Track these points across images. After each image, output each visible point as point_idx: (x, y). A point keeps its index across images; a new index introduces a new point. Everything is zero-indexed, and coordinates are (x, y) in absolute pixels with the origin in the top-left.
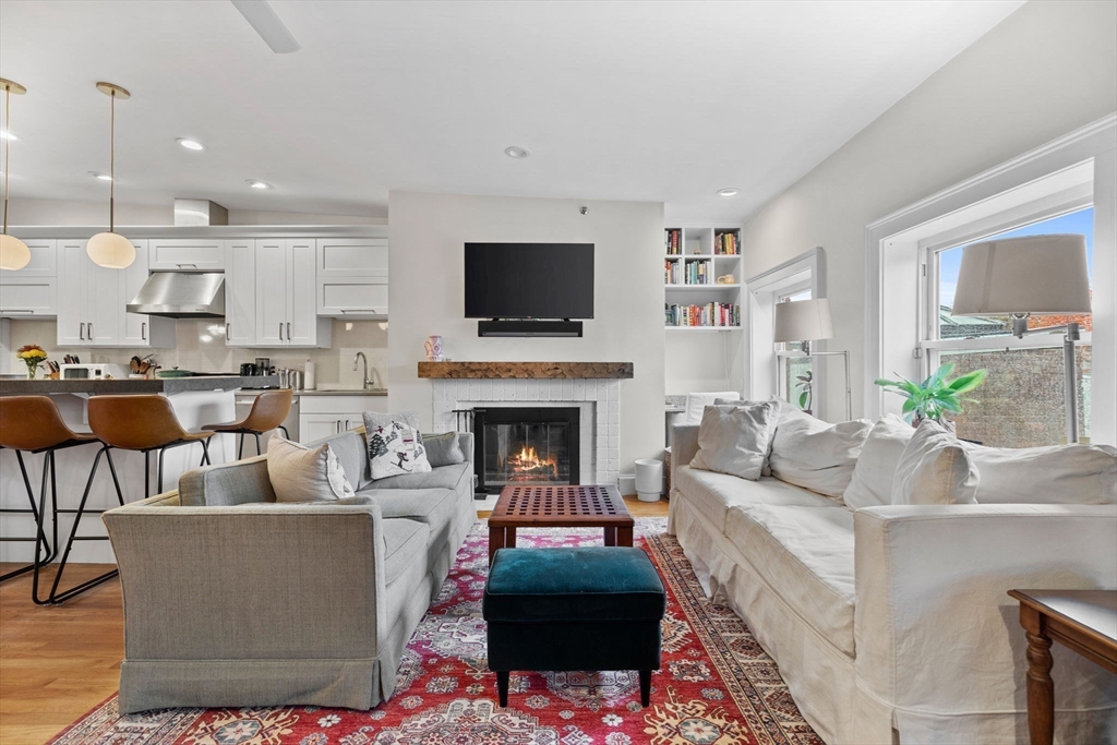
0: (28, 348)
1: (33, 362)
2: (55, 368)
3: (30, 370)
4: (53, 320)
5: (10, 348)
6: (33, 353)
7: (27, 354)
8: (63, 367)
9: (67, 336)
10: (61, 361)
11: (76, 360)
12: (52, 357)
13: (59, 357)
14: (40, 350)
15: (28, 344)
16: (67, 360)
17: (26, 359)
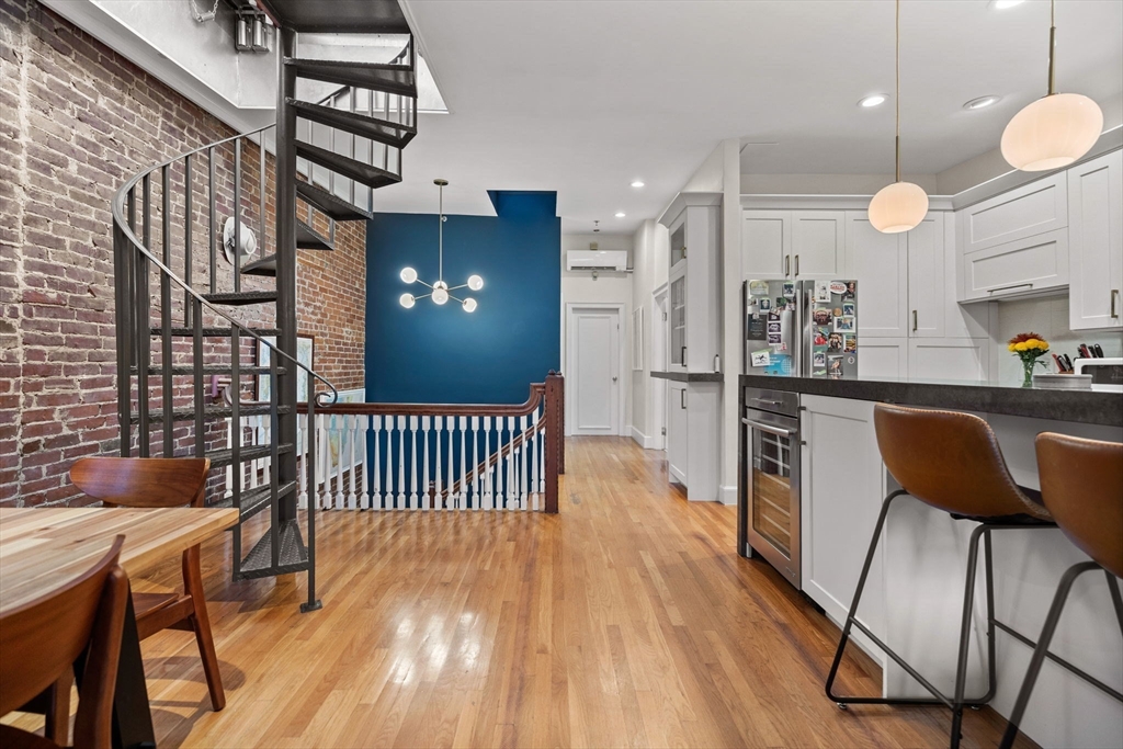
0: (1023, 338)
1: (1030, 356)
2: (1065, 365)
3: (1026, 367)
4: (1061, 294)
5: (999, 339)
6: (1031, 344)
7: (1022, 346)
8: (1078, 364)
9: (1086, 315)
10: (1073, 352)
11: (1098, 352)
12: (1057, 348)
13: (1071, 348)
14: (1040, 339)
15: (1022, 332)
16: (1083, 354)
17: (1021, 353)
